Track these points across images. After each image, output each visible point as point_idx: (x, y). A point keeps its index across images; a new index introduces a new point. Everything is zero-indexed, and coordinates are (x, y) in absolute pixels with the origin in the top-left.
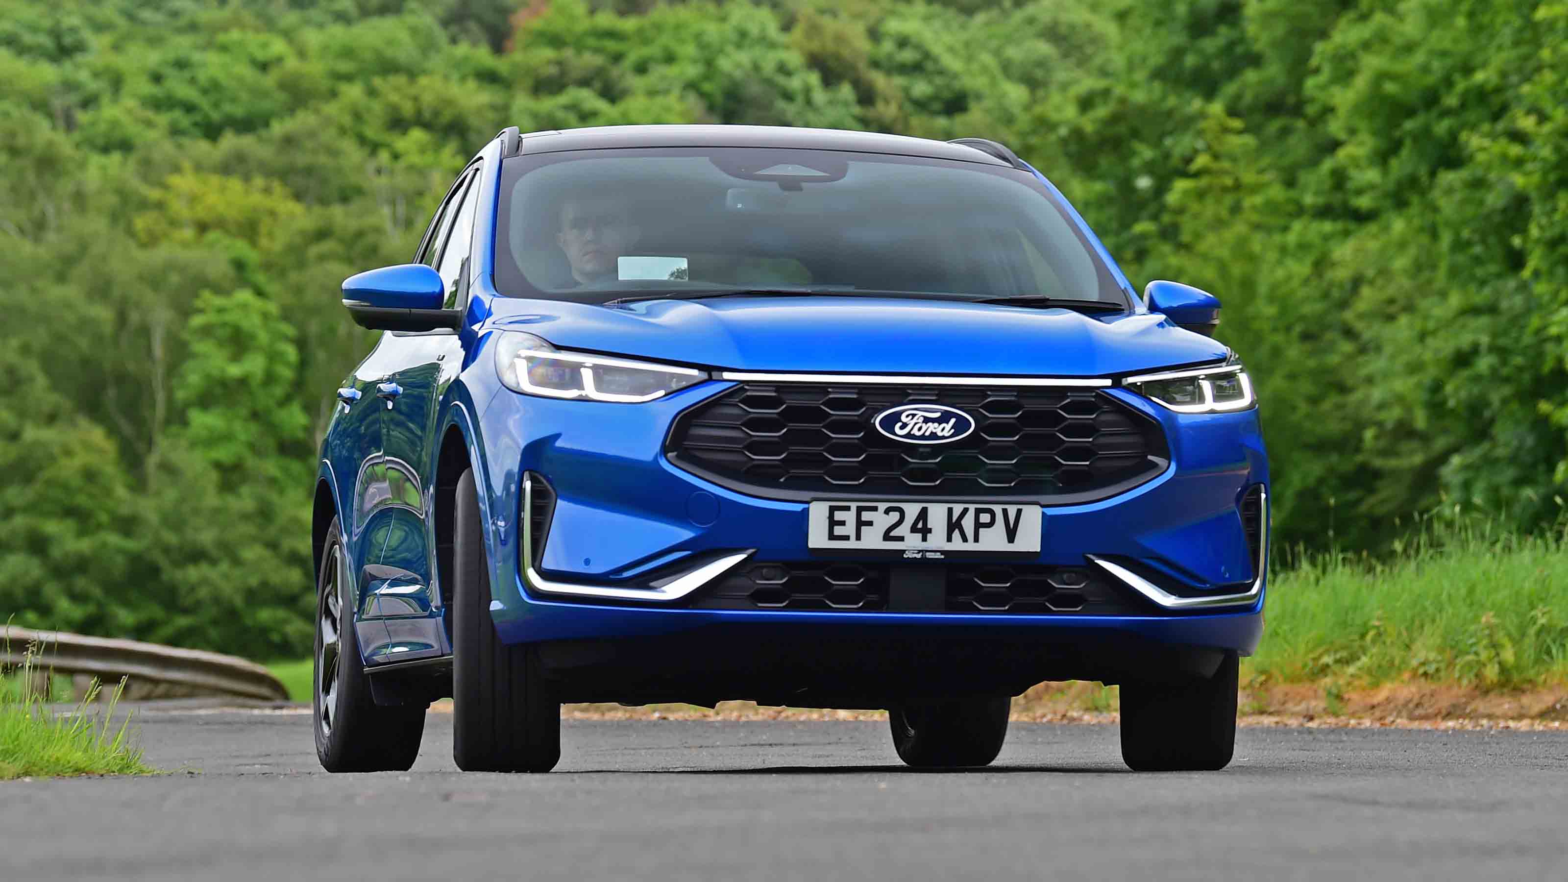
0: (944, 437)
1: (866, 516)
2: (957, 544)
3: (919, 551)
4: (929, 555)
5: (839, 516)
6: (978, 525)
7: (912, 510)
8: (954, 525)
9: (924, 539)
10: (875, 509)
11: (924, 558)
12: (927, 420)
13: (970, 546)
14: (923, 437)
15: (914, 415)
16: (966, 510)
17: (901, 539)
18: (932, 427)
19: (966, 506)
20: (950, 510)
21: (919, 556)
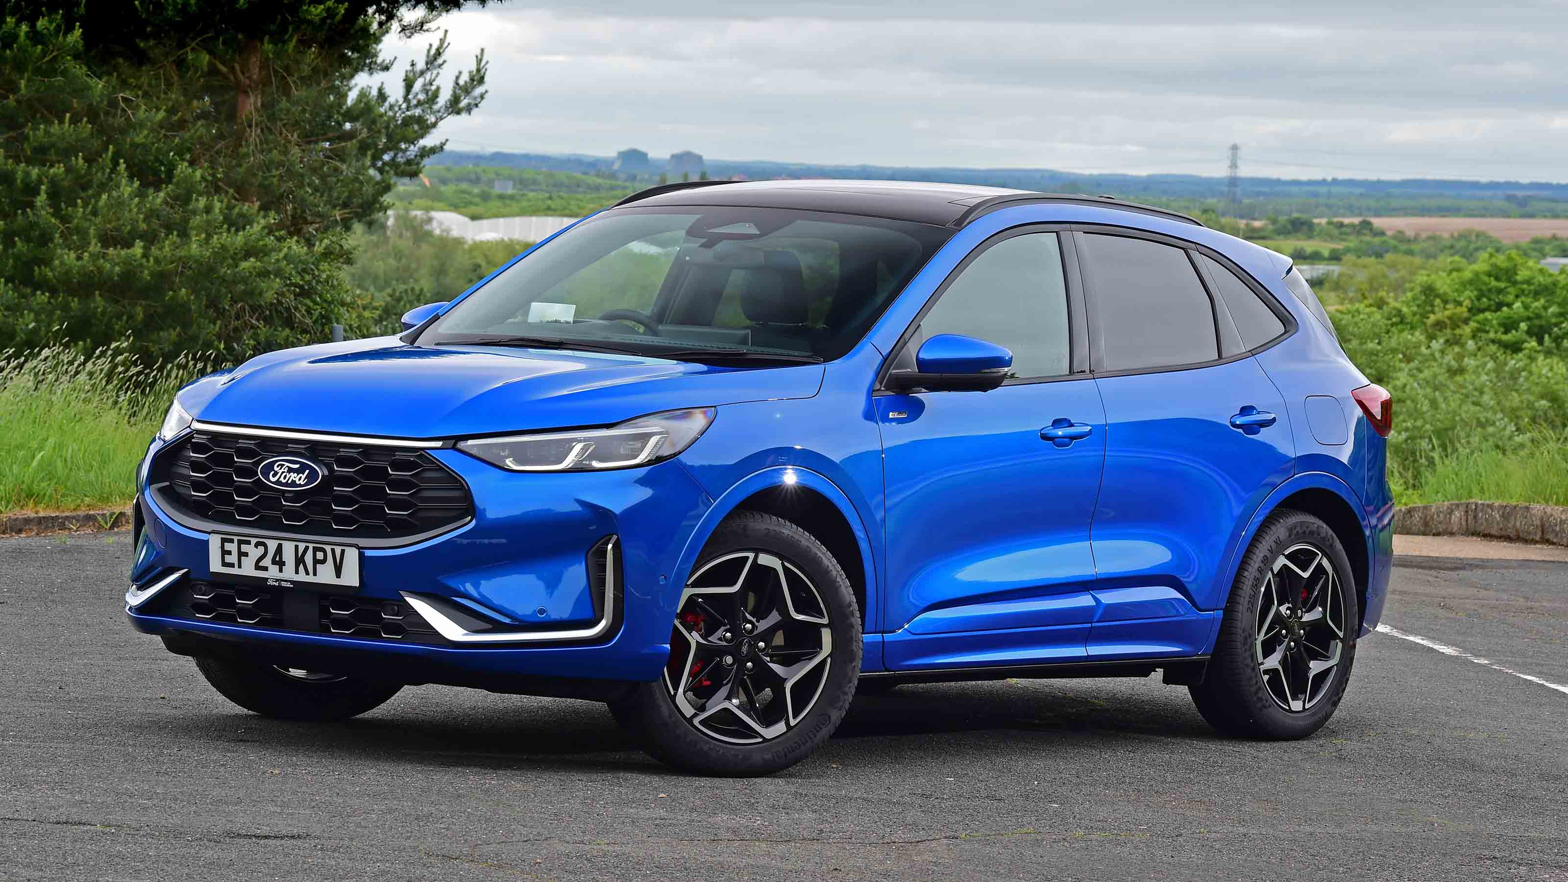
0: (300, 485)
1: (244, 548)
2: (302, 577)
3: (277, 580)
4: (284, 584)
5: (228, 546)
6: (316, 562)
7: (272, 545)
8: (300, 560)
9: (281, 571)
10: (249, 543)
11: (280, 586)
12: (290, 470)
13: (310, 579)
14: (286, 484)
15: (282, 465)
16: (307, 548)
17: (266, 569)
18: (293, 476)
19: (307, 544)
20: (297, 547)
21: (277, 584)
